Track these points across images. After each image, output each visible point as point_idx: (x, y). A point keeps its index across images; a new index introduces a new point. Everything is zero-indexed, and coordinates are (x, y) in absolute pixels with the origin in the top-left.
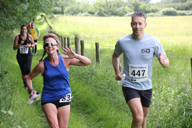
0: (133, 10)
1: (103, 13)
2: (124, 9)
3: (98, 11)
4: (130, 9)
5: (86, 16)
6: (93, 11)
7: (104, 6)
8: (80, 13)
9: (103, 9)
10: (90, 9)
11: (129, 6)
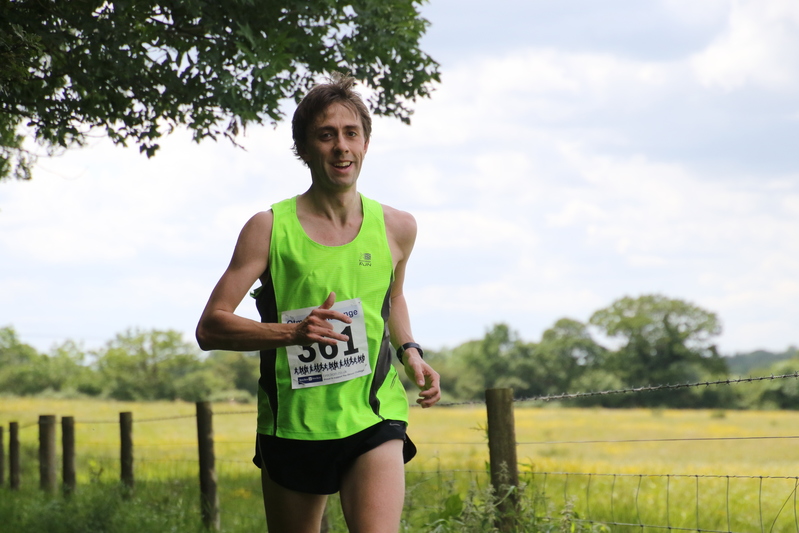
0: (232, 385)
1: (130, 390)
2: (201, 380)
3: (114, 384)
4: (221, 381)
5: (69, 398)
6: (95, 384)
7: (132, 369)
8: (49, 392)
9: (128, 378)
10: (86, 380)
11: (220, 372)
